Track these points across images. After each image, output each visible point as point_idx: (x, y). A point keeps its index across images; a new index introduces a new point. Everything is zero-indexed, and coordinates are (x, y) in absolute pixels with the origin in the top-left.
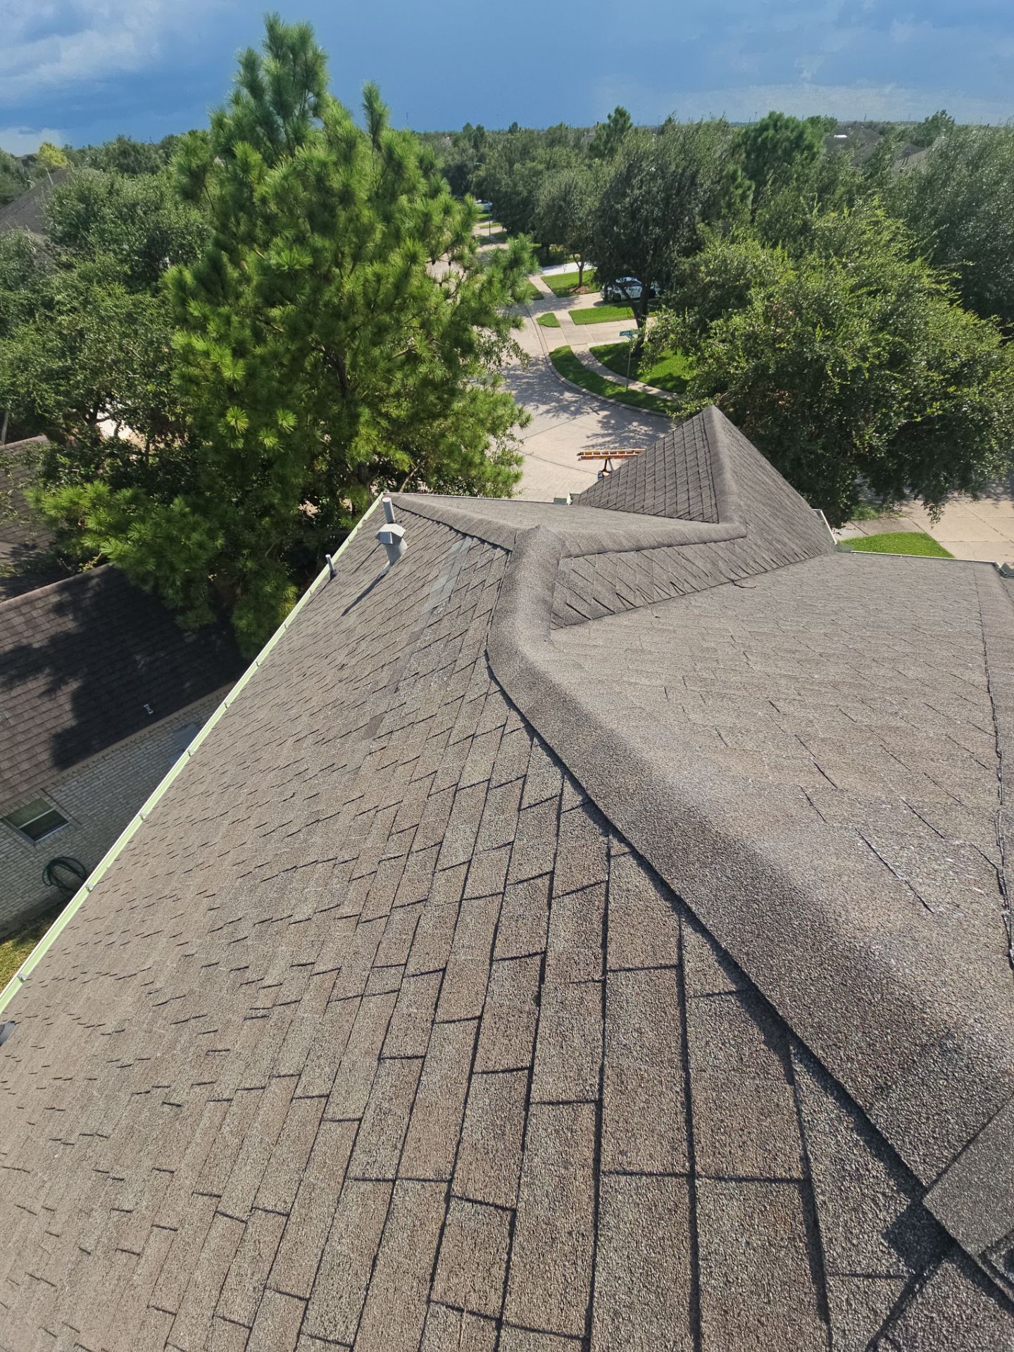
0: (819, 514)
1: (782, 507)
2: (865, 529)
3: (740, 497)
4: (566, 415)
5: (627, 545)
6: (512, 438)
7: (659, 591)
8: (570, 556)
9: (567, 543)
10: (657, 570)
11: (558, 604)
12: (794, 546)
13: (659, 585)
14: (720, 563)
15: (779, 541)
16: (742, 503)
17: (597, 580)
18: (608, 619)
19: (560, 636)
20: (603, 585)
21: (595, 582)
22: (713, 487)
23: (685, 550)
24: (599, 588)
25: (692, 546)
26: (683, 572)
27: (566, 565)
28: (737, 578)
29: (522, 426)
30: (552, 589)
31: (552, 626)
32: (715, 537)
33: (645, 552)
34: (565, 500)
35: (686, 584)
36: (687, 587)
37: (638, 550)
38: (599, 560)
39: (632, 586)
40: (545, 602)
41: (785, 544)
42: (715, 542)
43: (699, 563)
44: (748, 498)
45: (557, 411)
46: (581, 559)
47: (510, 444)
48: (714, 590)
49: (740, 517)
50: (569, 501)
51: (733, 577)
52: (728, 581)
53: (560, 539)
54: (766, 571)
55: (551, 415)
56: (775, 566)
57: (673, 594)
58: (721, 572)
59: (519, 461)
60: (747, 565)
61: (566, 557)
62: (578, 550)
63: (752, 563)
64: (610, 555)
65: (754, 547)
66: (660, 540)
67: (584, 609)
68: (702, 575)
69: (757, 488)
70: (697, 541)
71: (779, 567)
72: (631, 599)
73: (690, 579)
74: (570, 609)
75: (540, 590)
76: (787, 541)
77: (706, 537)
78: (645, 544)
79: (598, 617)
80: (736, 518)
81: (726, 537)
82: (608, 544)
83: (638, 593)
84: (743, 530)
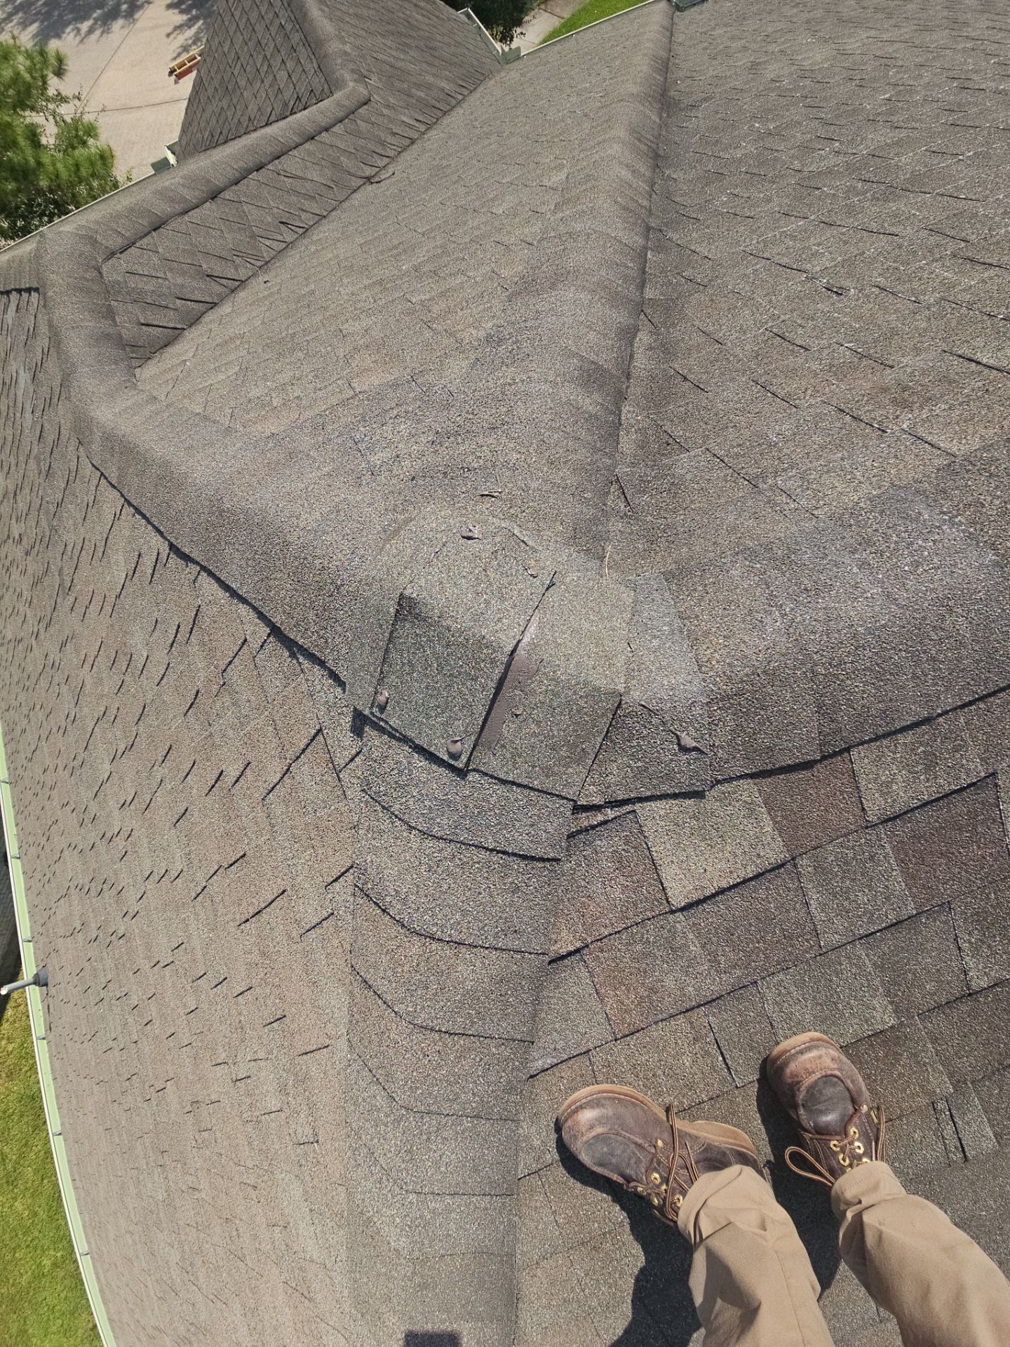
0: (469, 16)
1: (412, 27)
2: (558, 10)
3: (341, 39)
4: (120, 22)
5: (191, 196)
6: (61, 99)
7: (268, 243)
8: (113, 254)
9: (99, 238)
10: (253, 213)
11: (128, 330)
12: (444, 84)
13: (264, 234)
14: (344, 160)
15: (419, 86)
16: (348, 48)
17: (171, 270)
18: (211, 316)
19: (149, 371)
20: (183, 274)
21: (169, 275)
22: (306, 42)
23: (288, 163)
24: (179, 281)
25: (295, 152)
26: (294, 199)
27: (114, 271)
28: (373, 171)
29: (59, 73)
30: (110, 314)
31: (135, 363)
32: (324, 122)
33: (227, 195)
34: (166, 160)
35: (304, 215)
36: (307, 219)
37: (214, 196)
38: (163, 241)
39: (224, 254)
40: (108, 336)
41: (429, 87)
42: (327, 130)
43: (314, 174)
44: (357, 36)
45: (104, 24)
46: (133, 250)
47: (66, 111)
48: (346, 204)
49: (353, 71)
50: (172, 159)
51: (368, 171)
52: (360, 182)
53: (82, 237)
54: (413, 142)
55: (98, 32)
56: (423, 128)
57: (289, 237)
58: (349, 173)
59: (91, 131)
60: (382, 143)
61: (107, 259)
62: (119, 240)
63: (390, 139)
64: (172, 225)
65: (385, 111)
66: (241, 164)
67: (170, 320)
68: (324, 190)
69: (365, 12)
70: (297, 139)
71: (430, 127)
72: (231, 273)
73: (307, 204)
74: (150, 329)
75: (91, 324)
76: (430, 79)
77: (310, 129)
78: (219, 181)
79: (195, 321)
80: (347, 76)
81: (341, 114)
82: (163, 208)
83: (238, 260)
84: (362, 91)
